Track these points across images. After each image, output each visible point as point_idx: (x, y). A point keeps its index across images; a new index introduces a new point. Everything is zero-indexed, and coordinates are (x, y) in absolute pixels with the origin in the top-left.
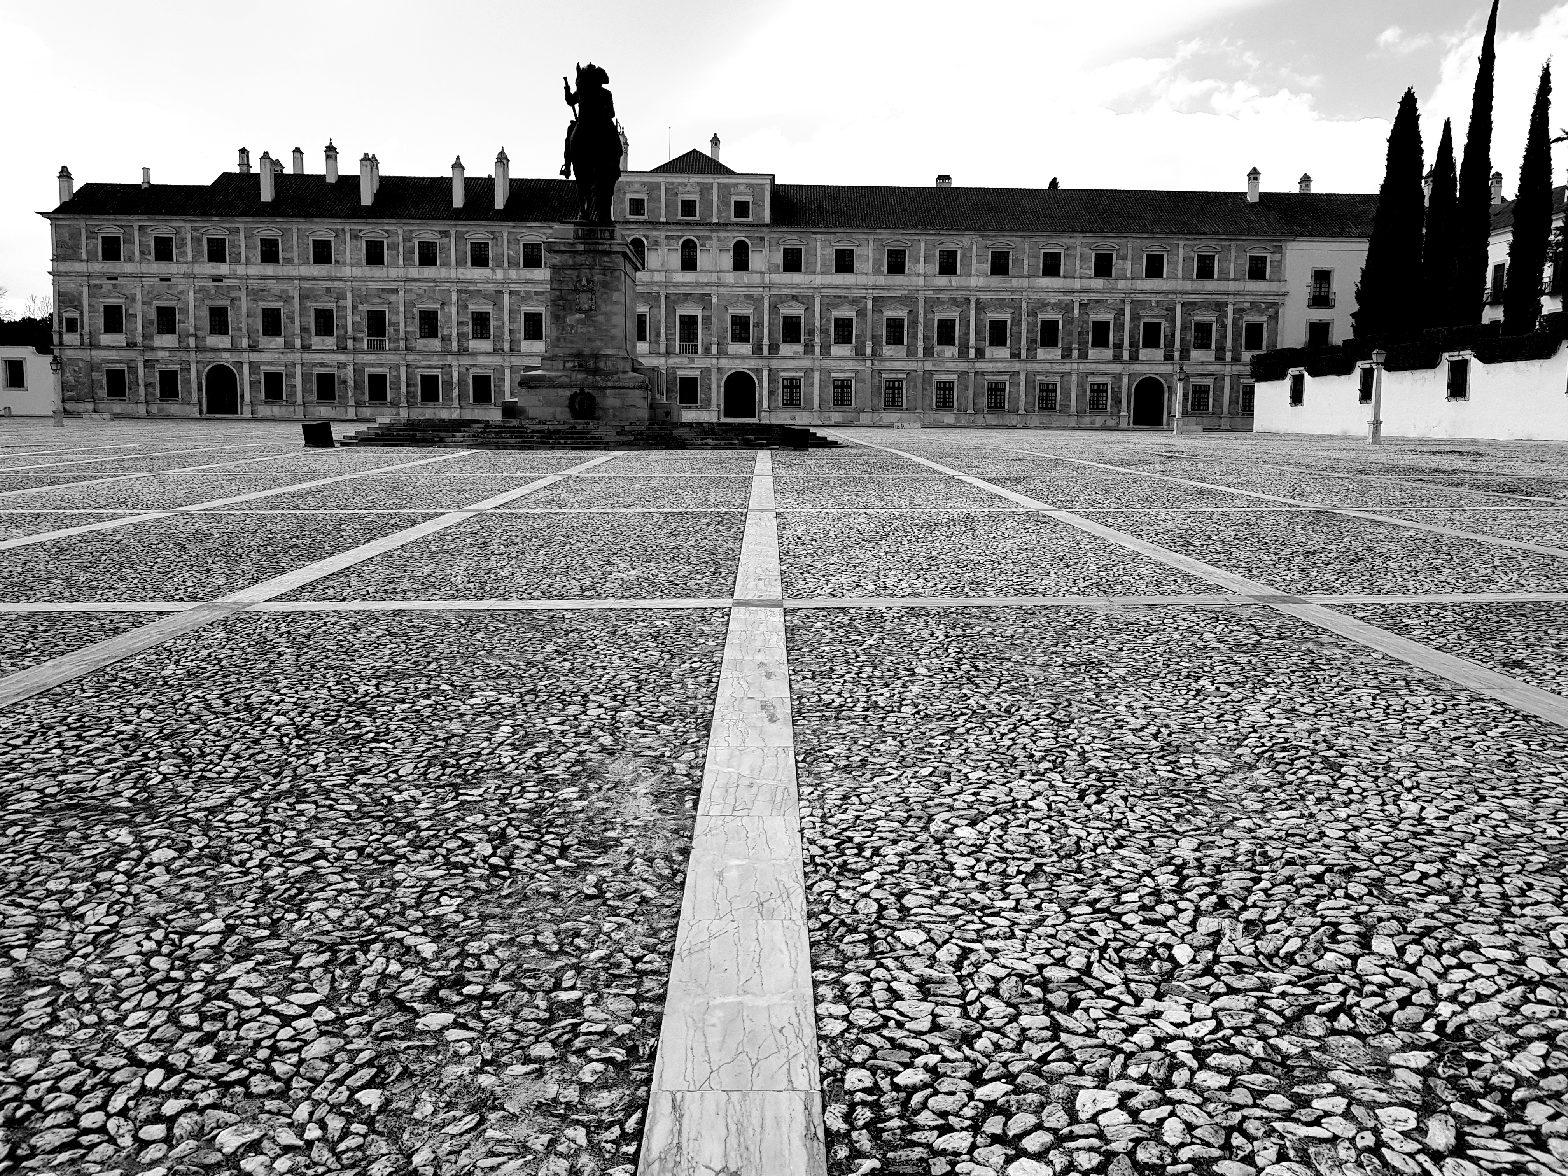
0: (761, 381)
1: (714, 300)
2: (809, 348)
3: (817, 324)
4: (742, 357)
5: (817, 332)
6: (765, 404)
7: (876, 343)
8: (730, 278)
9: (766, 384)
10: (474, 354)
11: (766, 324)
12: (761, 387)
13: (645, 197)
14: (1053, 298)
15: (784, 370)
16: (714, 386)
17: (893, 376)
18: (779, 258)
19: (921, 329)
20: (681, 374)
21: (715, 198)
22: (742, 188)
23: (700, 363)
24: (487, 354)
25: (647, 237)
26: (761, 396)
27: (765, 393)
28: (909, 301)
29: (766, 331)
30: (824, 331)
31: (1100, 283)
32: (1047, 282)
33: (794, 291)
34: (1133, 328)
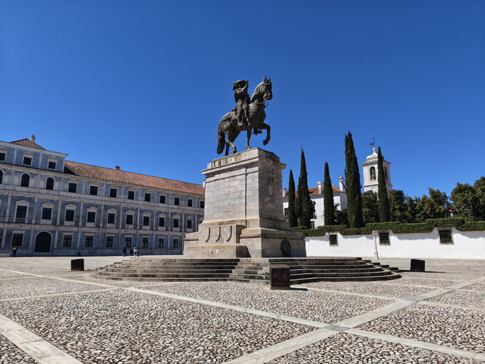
0: (54, 236)
1: (36, 200)
2: (77, 222)
3: (81, 214)
4: (47, 226)
5: (81, 217)
6: (55, 246)
7: (104, 223)
8: (45, 192)
9: (56, 237)
11: (59, 212)
12: (54, 239)
13: (6, 153)
14: (163, 210)
15: (65, 232)
16: (31, 238)
17: (110, 235)
18: (67, 187)
19: (121, 218)
20: (14, 232)
21: (40, 159)
22: (53, 157)
23: (26, 227)
25: (4, 169)
26: (54, 242)
27: (56, 241)
28: (117, 208)
29: (59, 215)
30: (84, 217)
31: (176, 206)
32: (161, 205)
33: (73, 200)
34: (185, 222)
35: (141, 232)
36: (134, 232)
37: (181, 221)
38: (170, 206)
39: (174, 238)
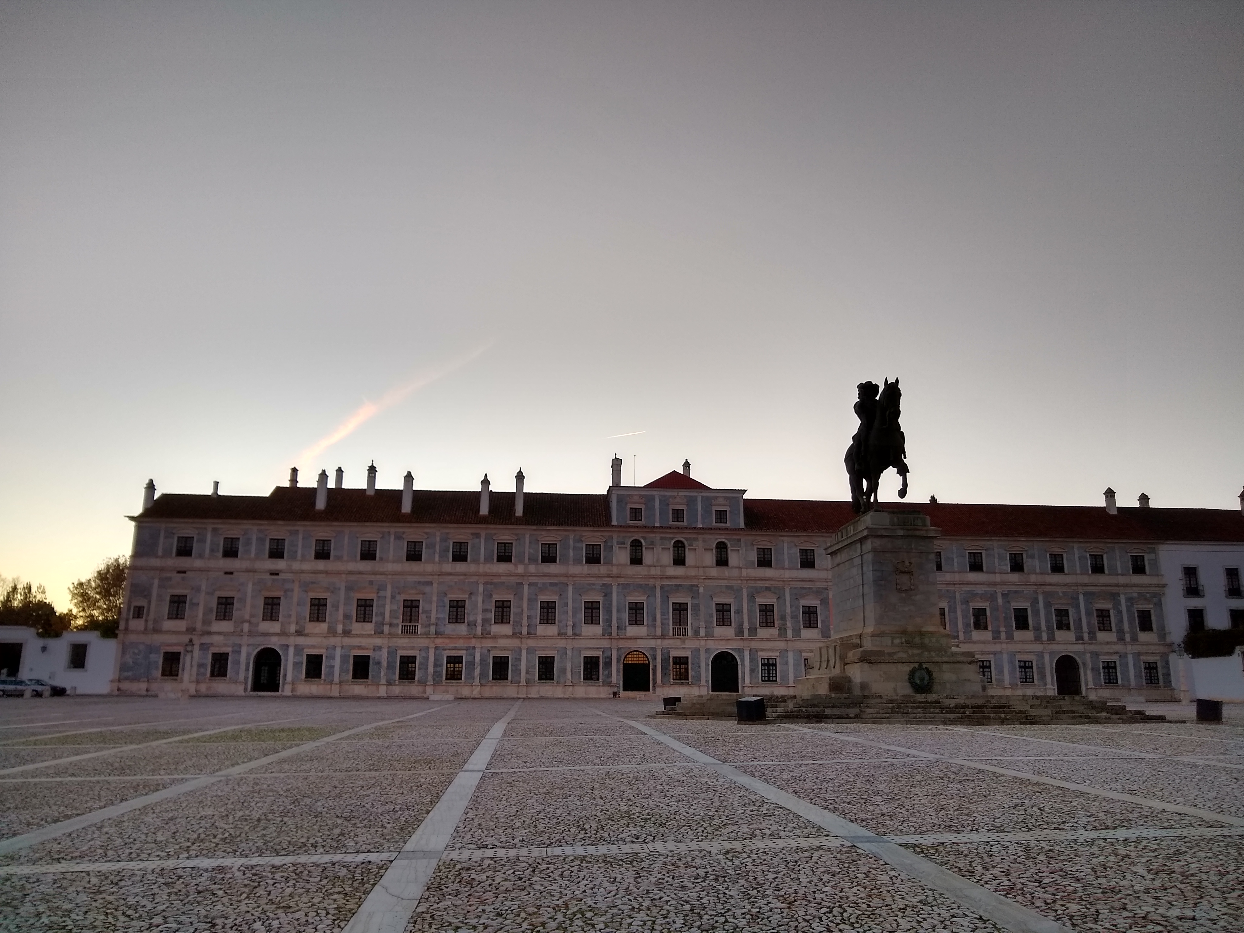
0: (743, 660)
1: (701, 590)
2: (782, 630)
3: (788, 610)
4: (727, 640)
5: (788, 618)
6: (747, 680)
8: (715, 572)
9: (747, 663)
10: (495, 637)
11: (745, 611)
12: (743, 665)
13: (643, 507)
14: (980, 590)
15: (762, 650)
16: (703, 665)
18: (753, 556)
20: (674, 653)
21: (699, 508)
22: (721, 501)
23: (691, 644)
24: (507, 637)
25: (645, 538)
26: (743, 673)
27: (747, 671)
29: (746, 617)
30: (794, 617)
31: (1015, 577)
32: (974, 577)
33: (768, 583)
34: (1048, 613)
37: (1036, 613)
38: (999, 578)
39: (1019, 657)
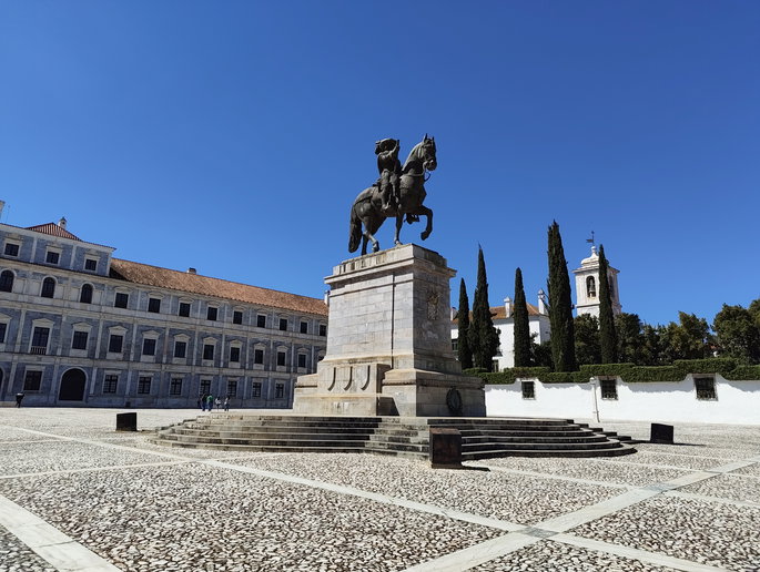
0: (90, 376)
1: (64, 319)
2: (127, 354)
3: (134, 341)
4: (79, 359)
5: (133, 347)
6: (92, 392)
7: (169, 356)
8: (78, 306)
9: (94, 378)
11: (99, 339)
12: (90, 380)
13: (20, 245)
14: (261, 338)
15: (108, 369)
16: (55, 378)
17: (177, 376)
18: (112, 299)
19: (195, 349)
20: (28, 368)
21: (73, 255)
22: (93, 253)
23: (46, 360)
25: (17, 270)
26: (89, 386)
27: (93, 384)
28: (190, 333)
29: (99, 343)
30: (137, 346)
31: (282, 333)
32: (259, 330)
33: (121, 320)
34: (295, 357)
35: (226, 371)
36: (216, 371)
37: (290, 356)
38: (273, 332)
39: (277, 382)
